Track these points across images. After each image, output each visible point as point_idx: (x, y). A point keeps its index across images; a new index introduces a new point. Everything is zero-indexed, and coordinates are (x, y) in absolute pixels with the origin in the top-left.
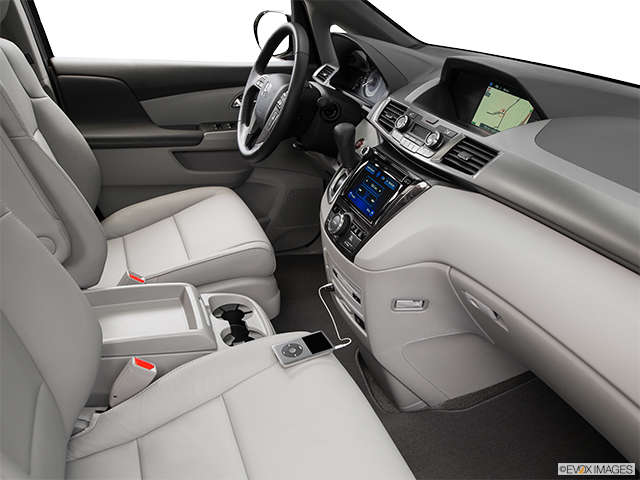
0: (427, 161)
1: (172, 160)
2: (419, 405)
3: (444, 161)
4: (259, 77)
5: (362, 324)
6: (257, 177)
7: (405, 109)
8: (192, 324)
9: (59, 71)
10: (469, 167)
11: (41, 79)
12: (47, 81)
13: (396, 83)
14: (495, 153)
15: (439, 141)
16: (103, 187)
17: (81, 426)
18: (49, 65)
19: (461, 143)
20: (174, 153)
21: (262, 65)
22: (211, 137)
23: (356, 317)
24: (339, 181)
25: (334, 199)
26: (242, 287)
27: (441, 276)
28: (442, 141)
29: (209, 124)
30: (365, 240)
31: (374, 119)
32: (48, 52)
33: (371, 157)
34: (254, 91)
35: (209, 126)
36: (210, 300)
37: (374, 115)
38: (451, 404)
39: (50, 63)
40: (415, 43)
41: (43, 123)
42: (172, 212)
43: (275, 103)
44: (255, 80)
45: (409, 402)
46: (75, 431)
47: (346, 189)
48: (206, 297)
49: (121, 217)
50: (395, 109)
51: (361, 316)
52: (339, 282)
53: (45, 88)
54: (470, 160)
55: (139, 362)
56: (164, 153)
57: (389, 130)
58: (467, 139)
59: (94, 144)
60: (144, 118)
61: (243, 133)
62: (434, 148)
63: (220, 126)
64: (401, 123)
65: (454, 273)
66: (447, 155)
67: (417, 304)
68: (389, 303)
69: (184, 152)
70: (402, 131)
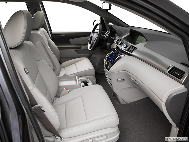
0: (124, 50)
1: (75, 52)
2: (125, 103)
3: (127, 50)
4: (93, 34)
5: (111, 85)
6: (93, 56)
7: (121, 40)
8: (77, 83)
9: (53, 34)
10: (131, 51)
11: (49, 36)
12: (50, 36)
13: (120, 35)
14: (136, 48)
15: (126, 46)
16: (61, 57)
17: (54, 100)
18: (51, 33)
19: (130, 46)
20: (75, 50)
21: (93, 31)
22: (83, 47)
23: (110, 83)
24: (108, 55)
25: (106, 59)
26: (88, 77)
27: (126, 73)
28: (127, 46)
29: (83, 44)
30: (111, 66)
31: (116, 42)
32: (51, 30)
33: (114, 50)
34: (92, 37)
35: (83, 45)
36: (81, 79)
37: (116, 41)
38: (131, 103)
39: (51, 32)
40: (128, 26)
41: (49, 44)
42: (75, 63)
43: (95, 39)
44: (92, 35)
45: (122, 102)
46: (53, 101)
47: (109, 57)
48: (80, 79)
49: (64, 64)
50: (119, 40)
51: (111, 83)
52: (107, 76)
53: (50, 37)
54: (132, 50)
55: (65, 89)
56: (73, 50)
57: (118, 44)
58: (132, 46)
59: (59, 49)
60: (69, 43)
61: (89, 46)
62: (125, 48)
63: (85, 45)
64: (120, 43)
65: (128, 73)
66: (128, 49)
67: (122, 80)
68: (116, 80)
69: (78, 50)
70: (120, 44)
